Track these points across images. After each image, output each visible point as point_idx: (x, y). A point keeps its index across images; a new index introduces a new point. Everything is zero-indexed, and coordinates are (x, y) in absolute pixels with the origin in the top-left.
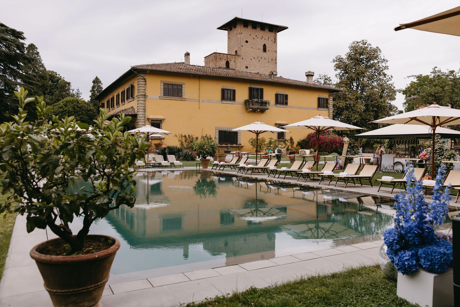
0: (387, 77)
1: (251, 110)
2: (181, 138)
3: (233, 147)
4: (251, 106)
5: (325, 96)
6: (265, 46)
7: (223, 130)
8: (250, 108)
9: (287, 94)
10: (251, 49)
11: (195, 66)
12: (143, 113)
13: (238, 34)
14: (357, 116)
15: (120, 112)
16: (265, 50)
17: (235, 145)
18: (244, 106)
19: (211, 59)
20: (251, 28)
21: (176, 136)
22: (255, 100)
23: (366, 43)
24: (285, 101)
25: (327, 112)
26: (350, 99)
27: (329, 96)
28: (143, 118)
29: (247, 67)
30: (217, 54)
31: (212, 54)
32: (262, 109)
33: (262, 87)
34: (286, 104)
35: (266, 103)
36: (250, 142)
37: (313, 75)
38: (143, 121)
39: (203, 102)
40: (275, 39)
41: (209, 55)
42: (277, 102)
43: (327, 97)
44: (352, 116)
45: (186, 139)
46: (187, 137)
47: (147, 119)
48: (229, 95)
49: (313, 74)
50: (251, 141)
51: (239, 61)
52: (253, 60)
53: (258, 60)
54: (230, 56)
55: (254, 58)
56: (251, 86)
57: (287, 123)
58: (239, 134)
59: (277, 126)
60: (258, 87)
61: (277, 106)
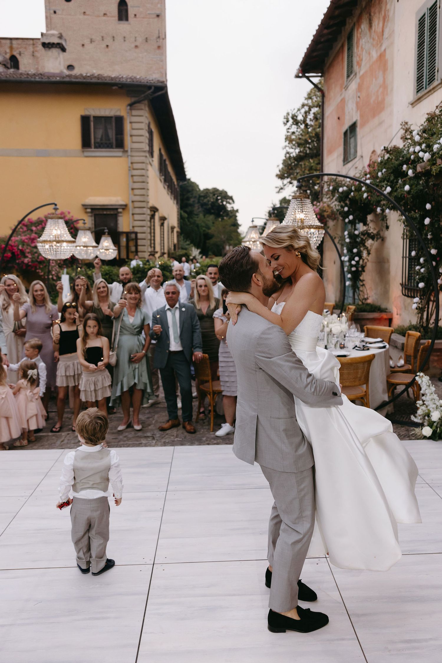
6: (123, 3)
10: (82, 17)
16: (123, 15)
29: (71, 67)
43: (122, 113)
52: (89, 47)
53: (105, 46)
54: (20, 41)
55: (92, 41)
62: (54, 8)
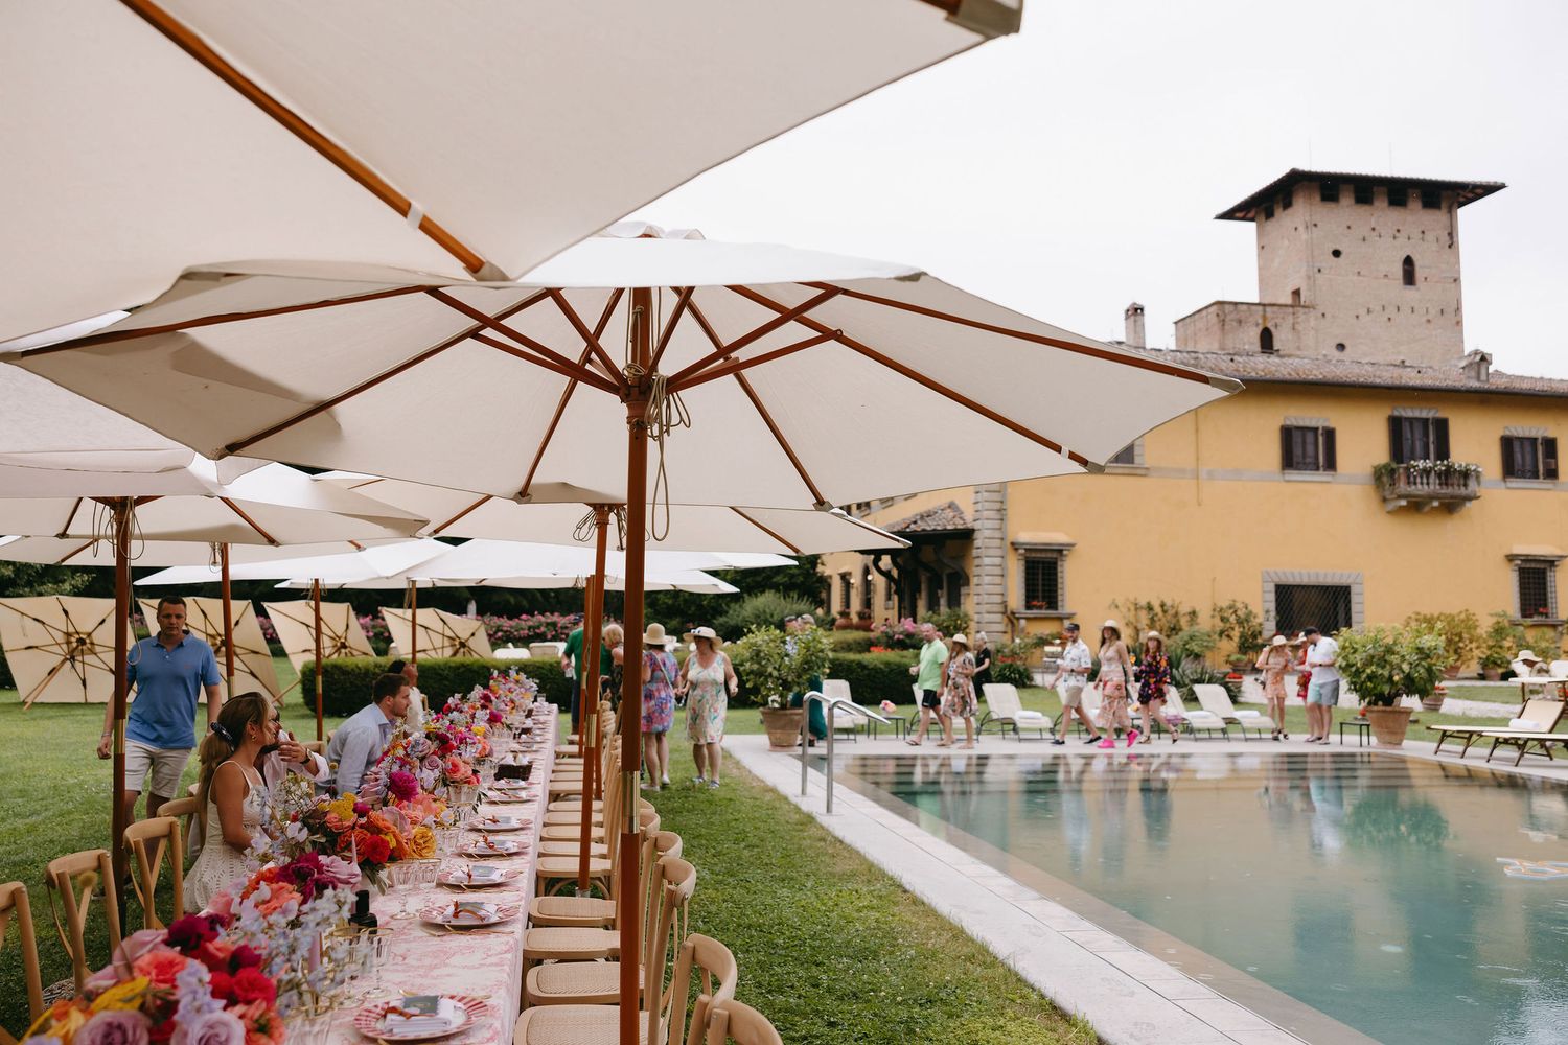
1: (1403, 502)
2: (1133, 612)
4: (1402, 487)
6: (1408, 262)
7: (1291, 581)
8: (1400, 497)
9: (1550, 434)
10: (1355, 278)
11: (1160, 350)
12: (997, 524)
13: (1300, 228)
15: (915, 522)
16: (1409, 276)
18: (1370, 489)
19: (1200, 324)
20: (1352, 201)
21: (1117, 607)
22: (1421, 464)
24: (1546, 464)
28: (997, 543)
29: (1341, 347)
30: (1227, 307)
31: (1207, 308)
32: (1452, 497)
33: (1441, 414)
34: (1552, 474)
35: (1465, 475)
38: (999, 552)
39: (1211, 476)
40: (1450, 235)
41: (1194, 314)
42: (1510, 470)
45: (1152, 619)
46: (1158, 609)
47: (1012, 544)
48: (1310, 449)
51: (1312, 324)
52: (1365, 318)
53: (1386, 319)
54: (1275, 309)
55: (1369, 311)
56: (1396, 413)
57: (1558, 552)
58: (1354, 598)
59: (1516, 565)
60: (1424, 414)
61: (1509, 485)
62: (1318, 265)
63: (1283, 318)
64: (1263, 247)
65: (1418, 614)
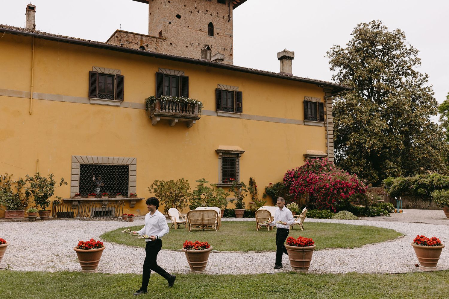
0: (419, 77)
3: (116, 201)
4: (158, 111)
5: (317, 97)
6: (211, 25)
7: (91, 162)
8: (157, 115)
9: (239, 90)
10: (187, 29)
13: (162, 3)
14: (376, 141)
17: (119, 198)
18: (143, 112)
22: (166, 97)
23: (379, 25)
24: (237, 105)
25: (323, 129)
26: (362, 112)
27: (325, 99)
30: (122, 34)
32: (185, 118)
33: (185, 74)
34: (239, 110)
35: (193, 105)
36: (153, 190)
37: (292, 58)
39: (40, 97)
40: (229, 16)
42: (220, 106)
43: (322, 101)
44: (366, 141)
48: (109, 87)
49: (292, 56)
50: (155, 187)
51: (165, 47)
52: (190, 48)
53: (200, 49)
54: (147, 38)
55: (192, 45)
56: (160, 71)
57: (241, 149)
58: (131, 173)
59: (220, 156)
60: (176, 74)
61: (219, 114)
62: (169, 21)
63: (151, 43)
64: (151, 13)
65: (157, 181)
